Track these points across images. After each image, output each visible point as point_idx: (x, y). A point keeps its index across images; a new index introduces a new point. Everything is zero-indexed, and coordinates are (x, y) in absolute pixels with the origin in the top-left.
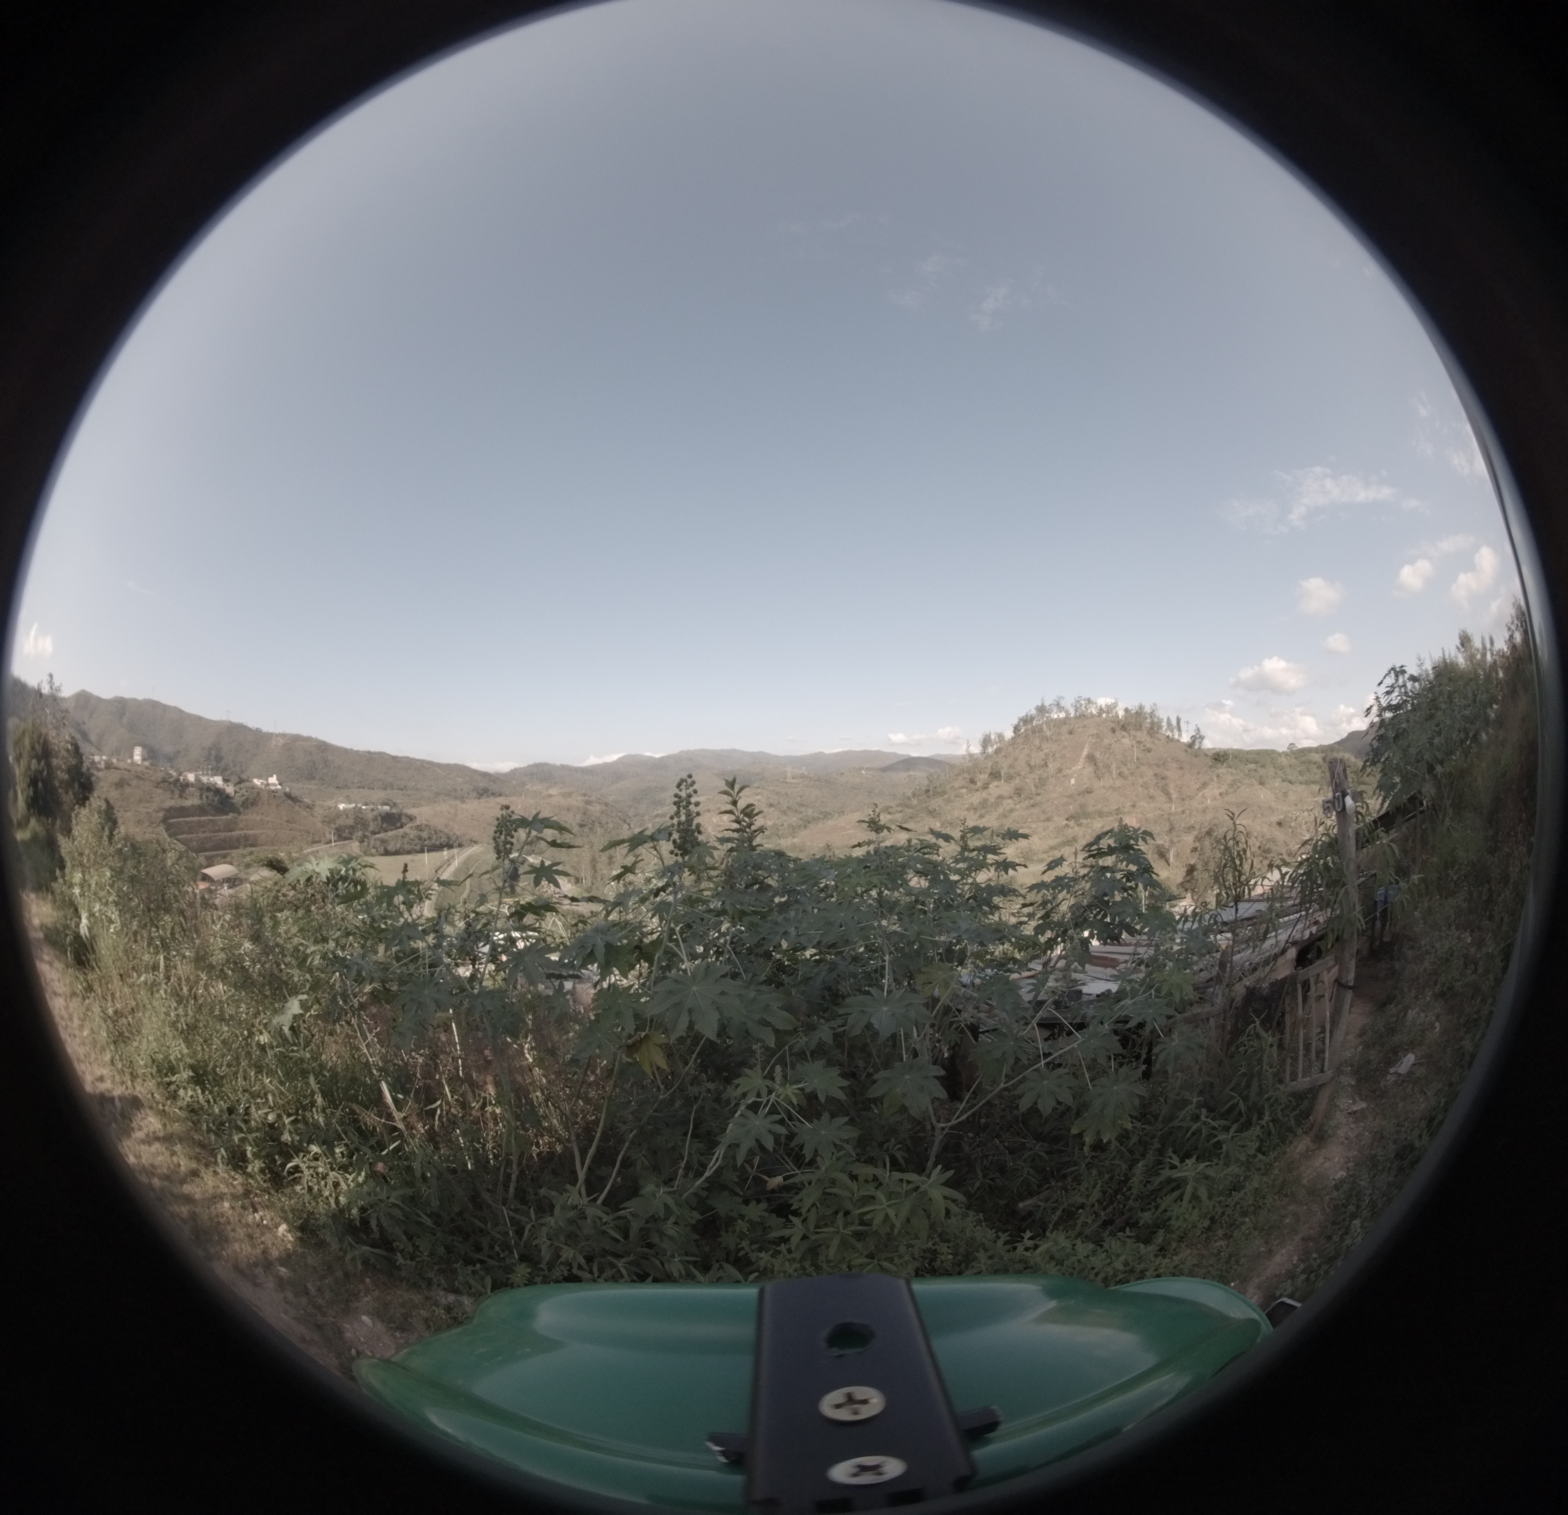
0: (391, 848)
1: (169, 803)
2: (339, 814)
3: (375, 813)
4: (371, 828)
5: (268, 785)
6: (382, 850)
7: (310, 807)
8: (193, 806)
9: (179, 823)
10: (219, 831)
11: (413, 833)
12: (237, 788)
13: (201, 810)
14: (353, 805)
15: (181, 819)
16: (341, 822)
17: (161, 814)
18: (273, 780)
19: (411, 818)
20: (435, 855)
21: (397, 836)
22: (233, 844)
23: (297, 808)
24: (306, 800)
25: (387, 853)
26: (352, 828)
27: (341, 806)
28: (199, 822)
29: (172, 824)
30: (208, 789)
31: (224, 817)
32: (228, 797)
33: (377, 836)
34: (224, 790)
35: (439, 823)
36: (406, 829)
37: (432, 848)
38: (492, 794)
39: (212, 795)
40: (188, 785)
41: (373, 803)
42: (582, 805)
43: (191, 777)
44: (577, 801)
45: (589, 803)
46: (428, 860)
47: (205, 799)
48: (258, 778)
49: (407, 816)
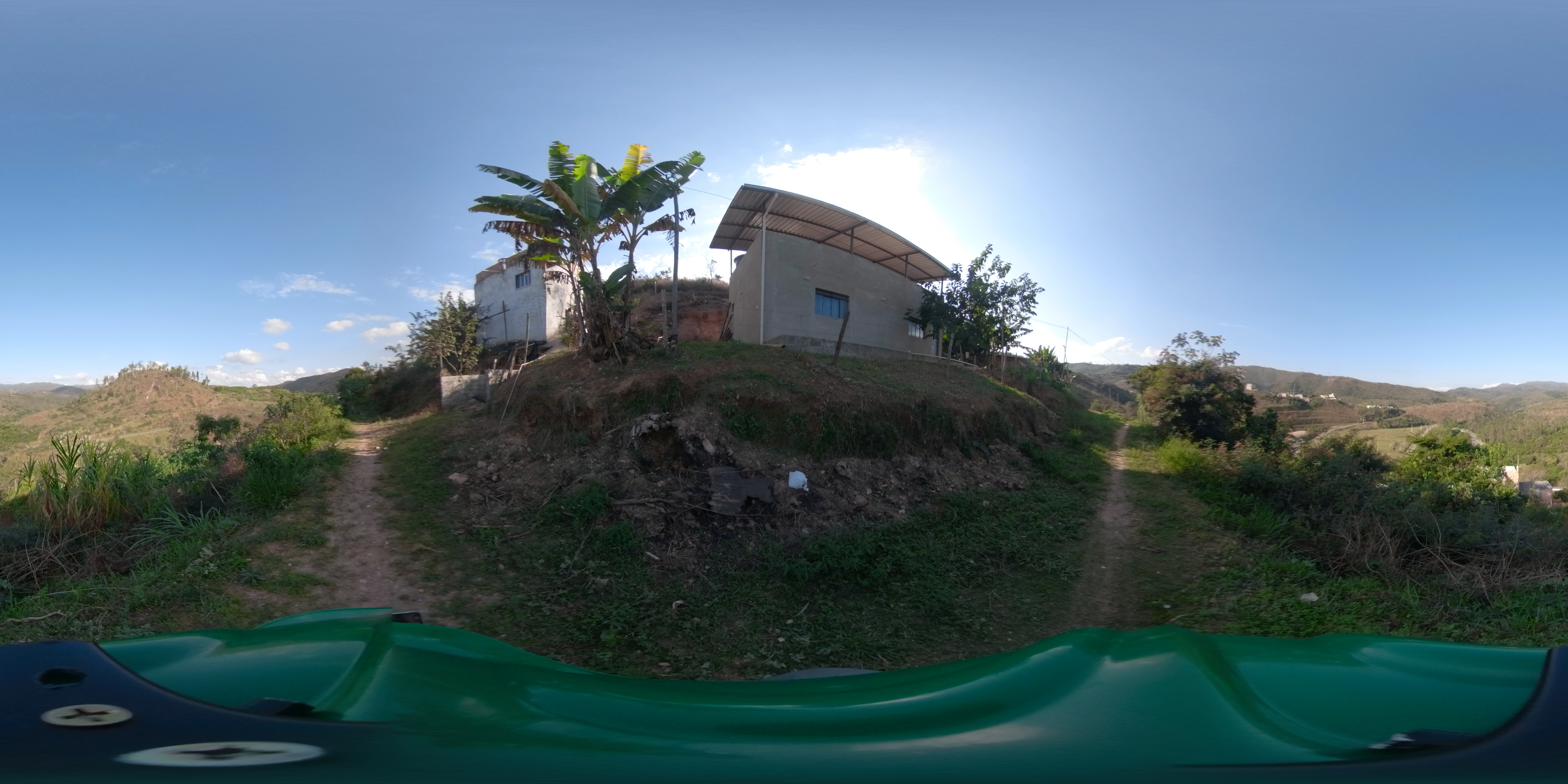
0: (1393, 425)
1: (1270, 406)
2: (1367, 410)
3: (1386, 409)
4: (1383, 416)
5: (1329, 398)
6: (1389, 426)
7: (1352, 407)
8: (1285, 407)
10: (1300, 417)
11: (1405, 419)
12: (1311, 399)
13: (1290, 408)
14: (1375, 406)
15: (1277, 413)
16: (1368, 413)
18: (1332, 395)
19: (1404, 412)
20: (1415, 428)
21: (1396, 420)
22: (1307, 422)
23: (1345, 407)
24: (1349, 404)
25: (1391, 427)
26: (1374, 416)
27: (1368, 407)
28: (1288, 414)
30: (1295, 399)
31: (1303, 411)
32: (1306, 403)
33: (1386, 419)
34: (1303, 400)
35: (1417, 414)
36: (1401, 417)
37: (1415, 425)
38: (1441, 401)
39: (1296, 402)
40: (1282, 398)
41: (1384, 405)
42: (1485, 406)
43: (1284, 395)
44: (1483, 404)
45: (1488, 405)
46: (1412, 430)
47: (1292, 404)
48: (1323, 394)
49: (1402, 411)
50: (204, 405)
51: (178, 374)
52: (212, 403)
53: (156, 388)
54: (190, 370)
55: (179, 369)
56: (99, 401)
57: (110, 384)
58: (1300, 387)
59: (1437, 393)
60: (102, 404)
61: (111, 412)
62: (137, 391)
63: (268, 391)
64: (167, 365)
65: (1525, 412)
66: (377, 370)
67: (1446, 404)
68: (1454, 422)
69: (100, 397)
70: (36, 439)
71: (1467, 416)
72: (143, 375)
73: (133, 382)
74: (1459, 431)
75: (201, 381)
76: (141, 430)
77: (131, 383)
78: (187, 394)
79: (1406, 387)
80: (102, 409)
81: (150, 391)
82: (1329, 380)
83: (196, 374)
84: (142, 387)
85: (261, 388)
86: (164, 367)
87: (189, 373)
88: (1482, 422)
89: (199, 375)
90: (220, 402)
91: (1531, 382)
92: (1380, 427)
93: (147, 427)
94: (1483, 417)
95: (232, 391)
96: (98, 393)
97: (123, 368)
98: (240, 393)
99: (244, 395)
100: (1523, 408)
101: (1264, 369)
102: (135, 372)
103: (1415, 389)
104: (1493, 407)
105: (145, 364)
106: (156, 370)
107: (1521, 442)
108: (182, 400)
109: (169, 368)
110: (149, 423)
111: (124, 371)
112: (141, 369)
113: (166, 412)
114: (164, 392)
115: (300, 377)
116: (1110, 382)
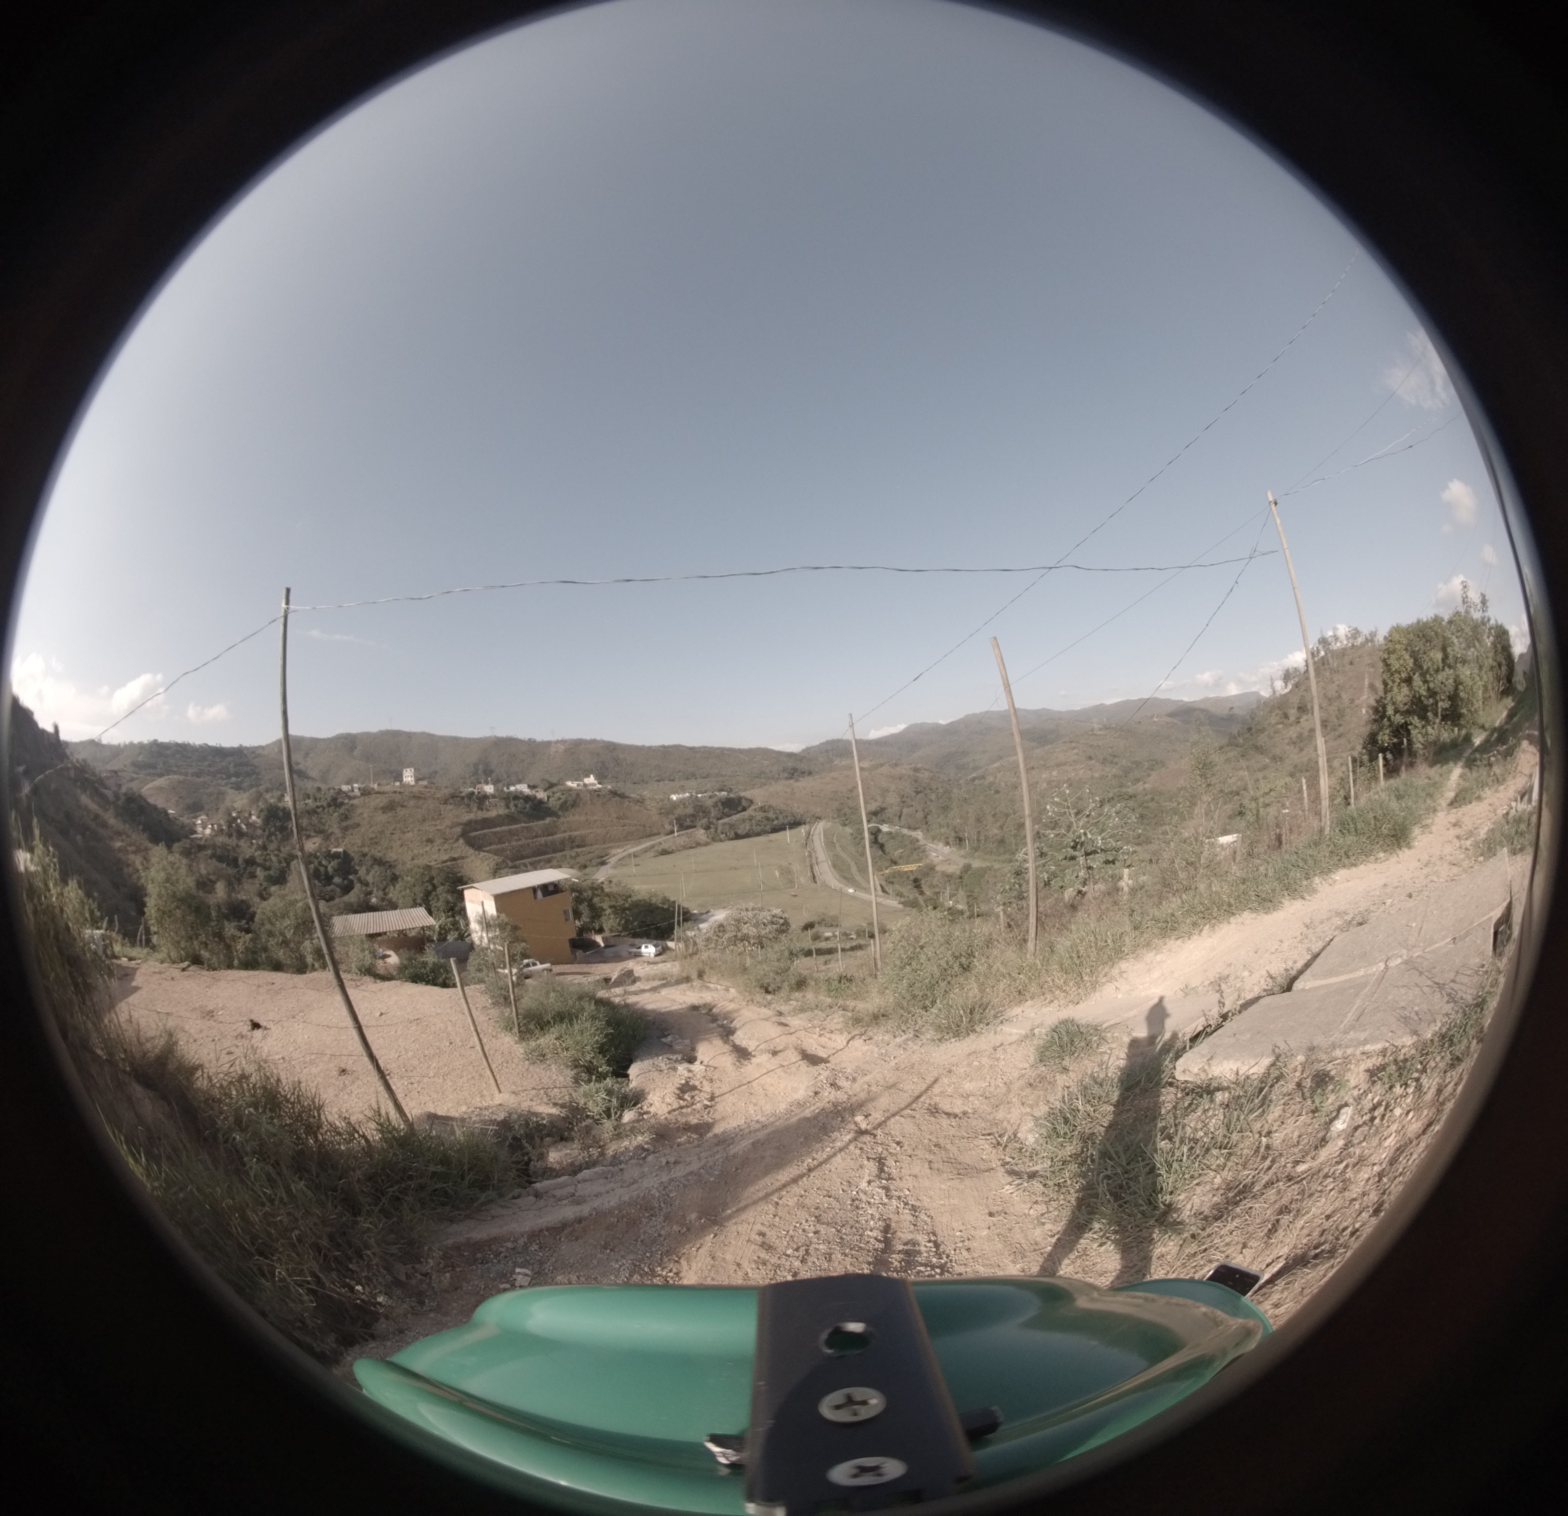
1: (467, 817)
2: (675, 805)
3: (714, 800)
4: (713, 815)
5: (585, 785)
6: (732, 834)
7: (641, 801)
8: (499, 816)
9: (485, 835)
10: (536, 836)
11: (759, 816)
12: (549, 792)
13: (511, 819)
14: (687, 795)
15: (486, 831)
16: (679, 812)
17: (458, 830)
18: (591, 780)
19: (751, 802)
20: (795, 831)
21: (744, 820)
22: (558, 848)
23: (626, 803)
24: (633, 795)
25: (738, 837)
26: (693, 816)
27: (674, 797)
28: (510, 831)
29: (474, 837)
30: (517, 797)
31: (542, 822)
32: (541, 802)
33: (721, 821)
34: (535, 797)
35: (777, 803)
36: (750, 812)
39: (520, 803)
40: (485, 797)
43: (489, 789)
47: (513, 809)
48: (568, 780)
49: (746, 799)
92: (714, 840)
116: (134, 786)
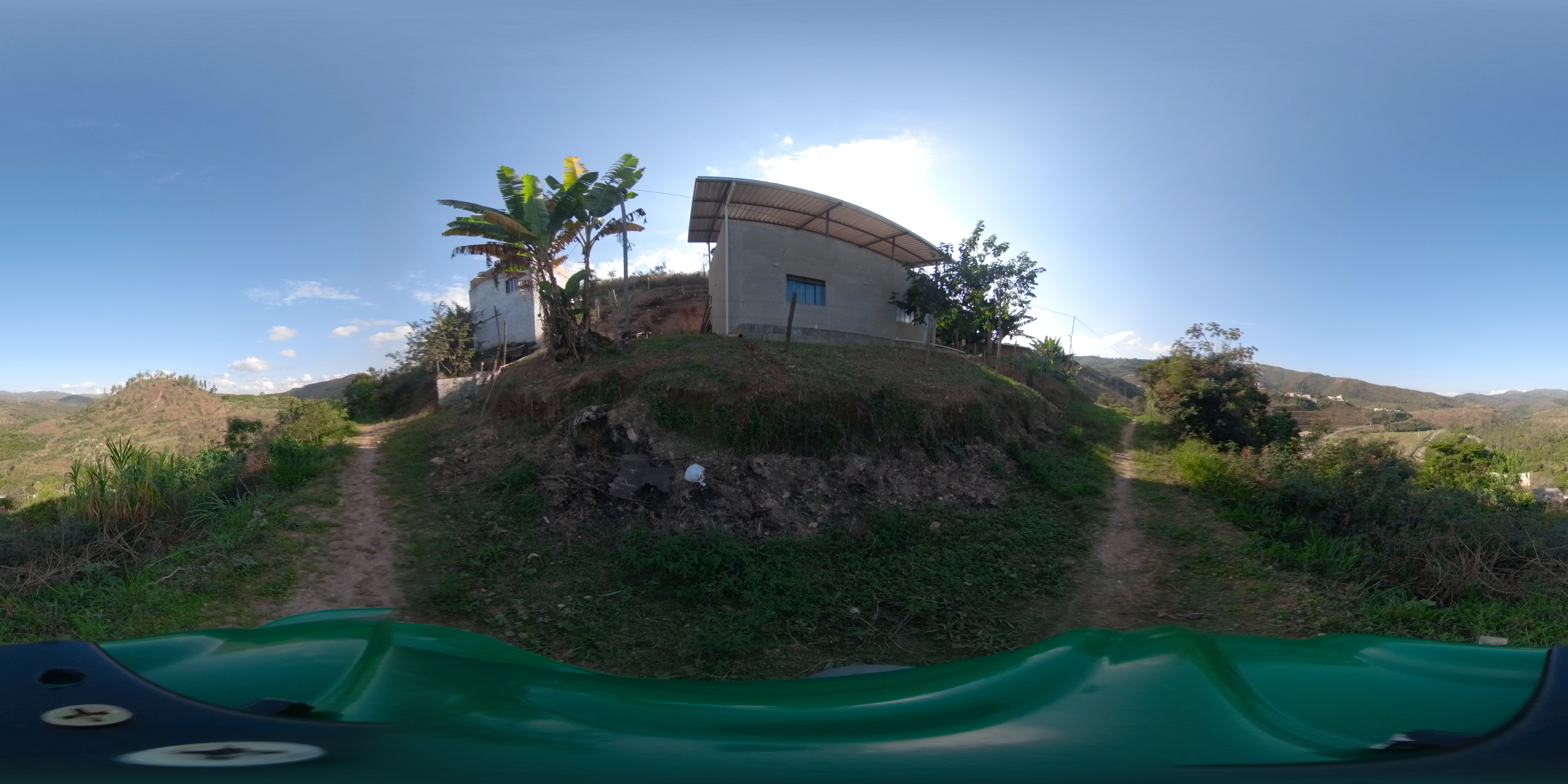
0: (1400, 428)
1: (1277, 405)
2: (1374, 413)
4: (1390, 419)
5: (1336, 399)
6: (1396, 429)
7: (1359, 409)
8: (1292, 407)
10: (1307, 419)
11: (1412, 423)
12: (1319, 400)
13: (1297, 408)
14: (1382, 409)
16: (1375, 416)
18: (1339, 397)
19: (1411, 416)
20: (1422, 432)
21: (1403, 424)
23: (1352, 410)
24: (1357, 406)
25: (1398, 431)
26: (1381, 419)
27: (1376, 409)
28: (1295, 413)
30: (1302, 400)
31: (1311, 412)
32: (1314, 403)
33: (1393, 423)
34: (1311, 401)
35: (1425, 419)
36: (1408, 420)
37: (1422, 430)
38: (1449, 406)
39: (1303, 402)
40: (1289, 398)
41: (1391, 408)
42: (1492, 412)
43: (1292, 395)
44: (1490, 411)
45: (1495, 412)
46: (1419, 435)
47: (1300, 404)
48: (1331, 395)
49: (1409, 415)
50: (212, 414)
51: (186, 383)
52: (220, 411)
53: (163, 397)
54: (198, 379)
55: (187, 378)
56: (107, 410)
57: (118, 393)
58: (1307, 387)
59: (1445, 398)
60: (110, 414)
61: (119, 421)
62: (144, 400)
63: (276, 398)
64: (174, 374)
65: (1532, 419)
66: (383, 374)
67: (1453, 409)
68: (1461, 427)
69: (108, 406)
70: (43, 448)
71: (1474, 422)
72: (151, 384)
73: (141, 391)
74: (1466, 437)
75: (208, 389)
76: (149, 439)
77: (139, 392)
78: (195, 402)
79: (1414, 391)
80: (110, 418)
81: (158, 400)
82: (1337, 381)
83: (203, 382)
84: (150, 396)
85: (268, 396)
86: (172, 376)
87: (197, 382)
88: (1489, 428)
89: (207, 383)
90: (228, 410)
91: (1538, 390)
92: (1387, 431)
93: (155, 436)
94: (1490, 423)
95: (239, 399)
96: (106, 402)
97: (130, 377)
98: (247, 401)
99: (252, 403)
100: (1530, 415)
101: (1272, 368)
102: (143, 381)
103: (1422, 393)
104: (1500, 414)
105: (153, 374)
106: (163, 379)
107: (1529, 449)
108: (190, 409)
109: (177, 377)
110: (158, 432)
111: (132, 380)
112: (149, 378)
113: (174, 420)
114: (172, 400)
115: (307, 384)
116: (1118, 375)
